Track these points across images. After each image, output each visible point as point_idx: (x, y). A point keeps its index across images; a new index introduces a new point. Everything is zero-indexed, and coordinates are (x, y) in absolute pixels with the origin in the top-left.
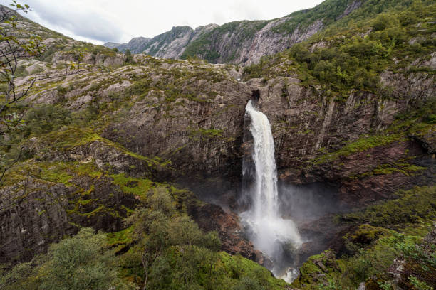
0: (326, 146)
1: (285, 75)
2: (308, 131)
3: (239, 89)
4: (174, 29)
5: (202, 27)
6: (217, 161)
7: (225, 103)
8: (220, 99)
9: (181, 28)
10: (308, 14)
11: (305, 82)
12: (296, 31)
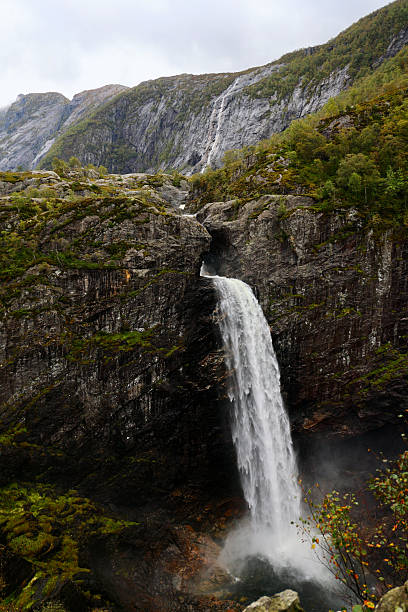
0: (391, 338)
1: (278, 192)
2: (347, 311)
3: (178, 230)
4: (24, 99)
5: (88, 93)
6: (147, 406)
7: (150, 265)
8: (137, 258)
9: (40, 96)
10: (316, 56)
11: (325, 203)
12: (297, 93)
